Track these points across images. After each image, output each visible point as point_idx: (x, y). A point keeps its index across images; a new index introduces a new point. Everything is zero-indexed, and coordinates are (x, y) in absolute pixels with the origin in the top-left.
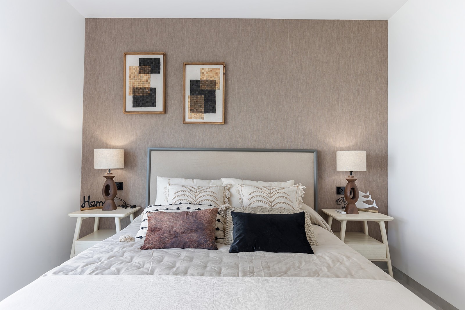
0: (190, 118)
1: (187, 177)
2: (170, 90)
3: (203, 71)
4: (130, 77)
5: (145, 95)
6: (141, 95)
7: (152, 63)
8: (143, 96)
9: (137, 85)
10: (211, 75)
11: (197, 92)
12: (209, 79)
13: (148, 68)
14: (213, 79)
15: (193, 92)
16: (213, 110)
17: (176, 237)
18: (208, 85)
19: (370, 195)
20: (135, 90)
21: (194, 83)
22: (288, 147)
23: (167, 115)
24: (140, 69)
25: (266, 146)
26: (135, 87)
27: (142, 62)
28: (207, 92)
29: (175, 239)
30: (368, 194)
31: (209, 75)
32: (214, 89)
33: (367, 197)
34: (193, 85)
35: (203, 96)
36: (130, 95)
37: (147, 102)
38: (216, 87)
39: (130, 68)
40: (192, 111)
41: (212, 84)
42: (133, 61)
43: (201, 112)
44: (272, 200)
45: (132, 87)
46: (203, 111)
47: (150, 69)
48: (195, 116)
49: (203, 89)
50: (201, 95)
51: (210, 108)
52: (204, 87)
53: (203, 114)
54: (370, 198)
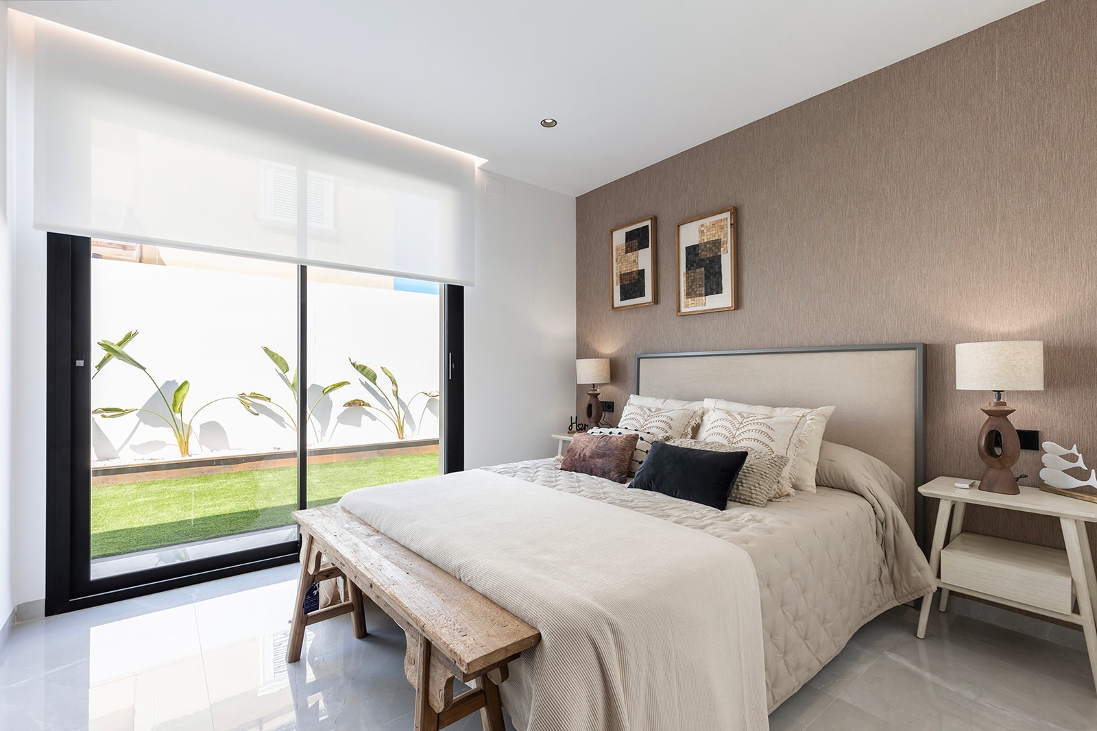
0: (687, 306)
1: (680, 398)
2: (662, 267)
3: (703, 229)
4: (617, 260)
5: (633, 281)
6: (629, 282)
7: (639, 234)
8: (631, 284)
9: (625, 270)
10: (714, 232)
11: (695, 265)
12: (711, 239)
13: (636, 242)
14: (717, 238)
15: (689, 266)
16: (717, 289)
17: (584, 460)
18: (711, 249)
19: (1080, 456)
20: (622, 277)
21: (691, 250)
22: (858, 340)
23: (660, 306)
24: (627, 247)
25: (813, 342)
26: (623, 273)
27: (630, 236)
28: (708, 262)
29: (583, 463)
30: (1074, 450)
31: (711, 233)
32: (719, 253)
33: (1073, 458)
34: (689, 255)
35: (703, 269)
36: (617, 285)
37: (634, 292)
38: (722, 249)
39: (617, 250)
40: (688, 295)
41: (715, 246)
42: (619, 238)
43: (701, 296)
44: (738, 433)
45: (619, 274)
46: (703, 292)
47: (637, 244)
48: (693, 302)
49: (702, 257)
50: (700, 267)
51: (714, 287)
52: (704, 255)
53: (704, 298)
54: (1080, 463)
